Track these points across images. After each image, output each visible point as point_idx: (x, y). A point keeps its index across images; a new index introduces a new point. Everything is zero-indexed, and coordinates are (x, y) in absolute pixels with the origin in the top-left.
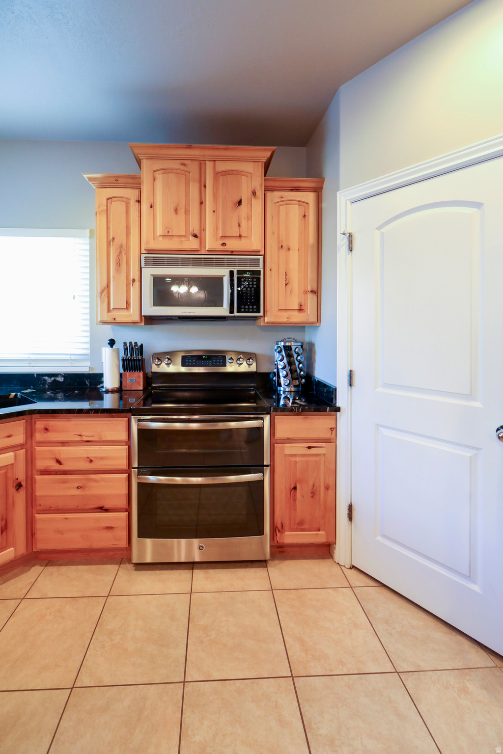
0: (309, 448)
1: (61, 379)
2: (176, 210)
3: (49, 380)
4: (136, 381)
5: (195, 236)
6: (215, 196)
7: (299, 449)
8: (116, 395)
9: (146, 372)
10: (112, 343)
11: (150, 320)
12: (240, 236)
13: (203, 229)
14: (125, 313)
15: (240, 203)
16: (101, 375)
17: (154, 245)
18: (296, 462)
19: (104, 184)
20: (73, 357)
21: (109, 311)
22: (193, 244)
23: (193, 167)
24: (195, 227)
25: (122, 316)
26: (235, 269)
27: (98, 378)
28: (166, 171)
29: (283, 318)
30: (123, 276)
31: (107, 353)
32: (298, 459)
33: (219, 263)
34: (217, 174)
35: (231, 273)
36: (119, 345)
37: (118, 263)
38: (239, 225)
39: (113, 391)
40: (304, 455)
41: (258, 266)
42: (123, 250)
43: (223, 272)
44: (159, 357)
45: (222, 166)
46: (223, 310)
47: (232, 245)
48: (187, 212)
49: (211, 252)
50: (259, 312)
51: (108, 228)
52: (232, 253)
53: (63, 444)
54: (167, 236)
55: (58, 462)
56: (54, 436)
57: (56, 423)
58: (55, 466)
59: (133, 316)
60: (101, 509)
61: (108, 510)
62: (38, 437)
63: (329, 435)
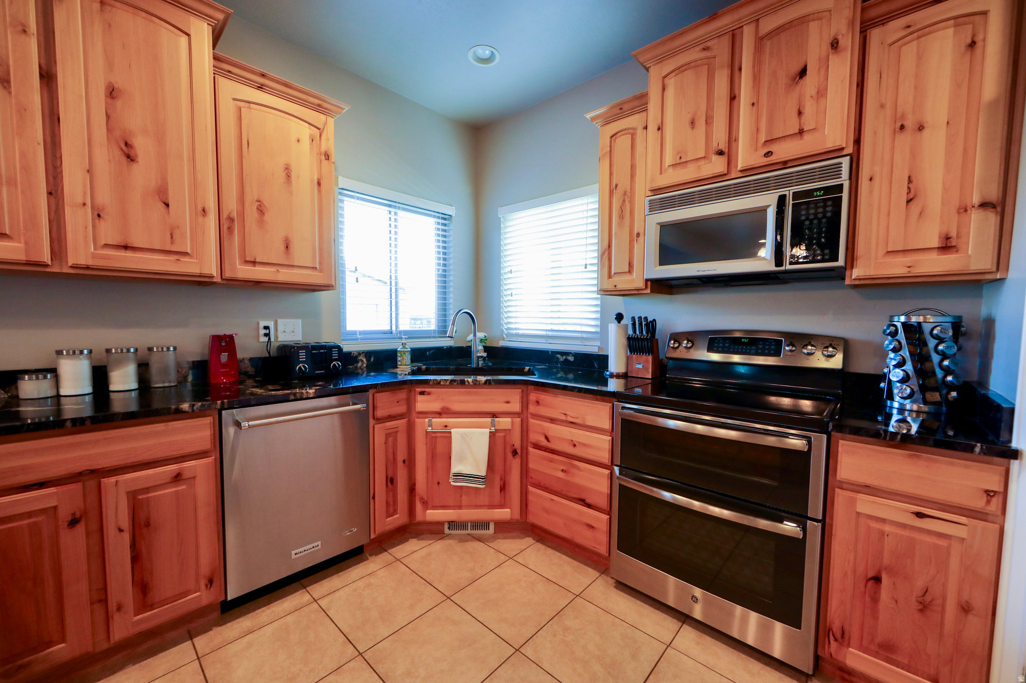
0: (920, 515)
1: (571, 358)
2: (693, 123)
3: (562, 359)
4: (644, 366)
5: (720, 153)
6: (756, 78)
8: (622, 381)
9: (661, 356)
10: (619, 317)
12: (801, 132)
13: (732, 139)
14: (627, 277)
15: (803, 73)
16: (607, 356)
17: (663, 181)
18: (882, 534)
19: (608, 120)
21: (610, 277)
22: (717, 165)
23: (722, 47)
24: (720, 138)
25: (624, 283)
26: (789, 192)
27: (603, 360)
28: (679, 70)
29: (896, 268)
30: (627, 229)
31: (613, 327)
32: (887, 528)
33: (761, 187)
34: (760, 41)
35: (782, 200)
36: (626, 321)
37: (621, 216)
38: (800, 113)
39: (618, 376)
40: (904, 526)
41: (838, 175)
42: (629, 196)
43: (768, 200)
44: (676, 337)
45: (768, 24)
46: (764, 263)
47: (784, 151)
48: (709, 121)
49: (746, 171)
50: (837, 260)
51: (611, 174)
52: (785, 164)
53: (553, 420)
54: (679, 164)
55: (547, 438)
56: (543, 411)
57: (546, 397)
58: (544, 443)
59: (636, 281)
60: (583, 502)
61: (589, 506)
62: (532, 408)
63: (979, 503)
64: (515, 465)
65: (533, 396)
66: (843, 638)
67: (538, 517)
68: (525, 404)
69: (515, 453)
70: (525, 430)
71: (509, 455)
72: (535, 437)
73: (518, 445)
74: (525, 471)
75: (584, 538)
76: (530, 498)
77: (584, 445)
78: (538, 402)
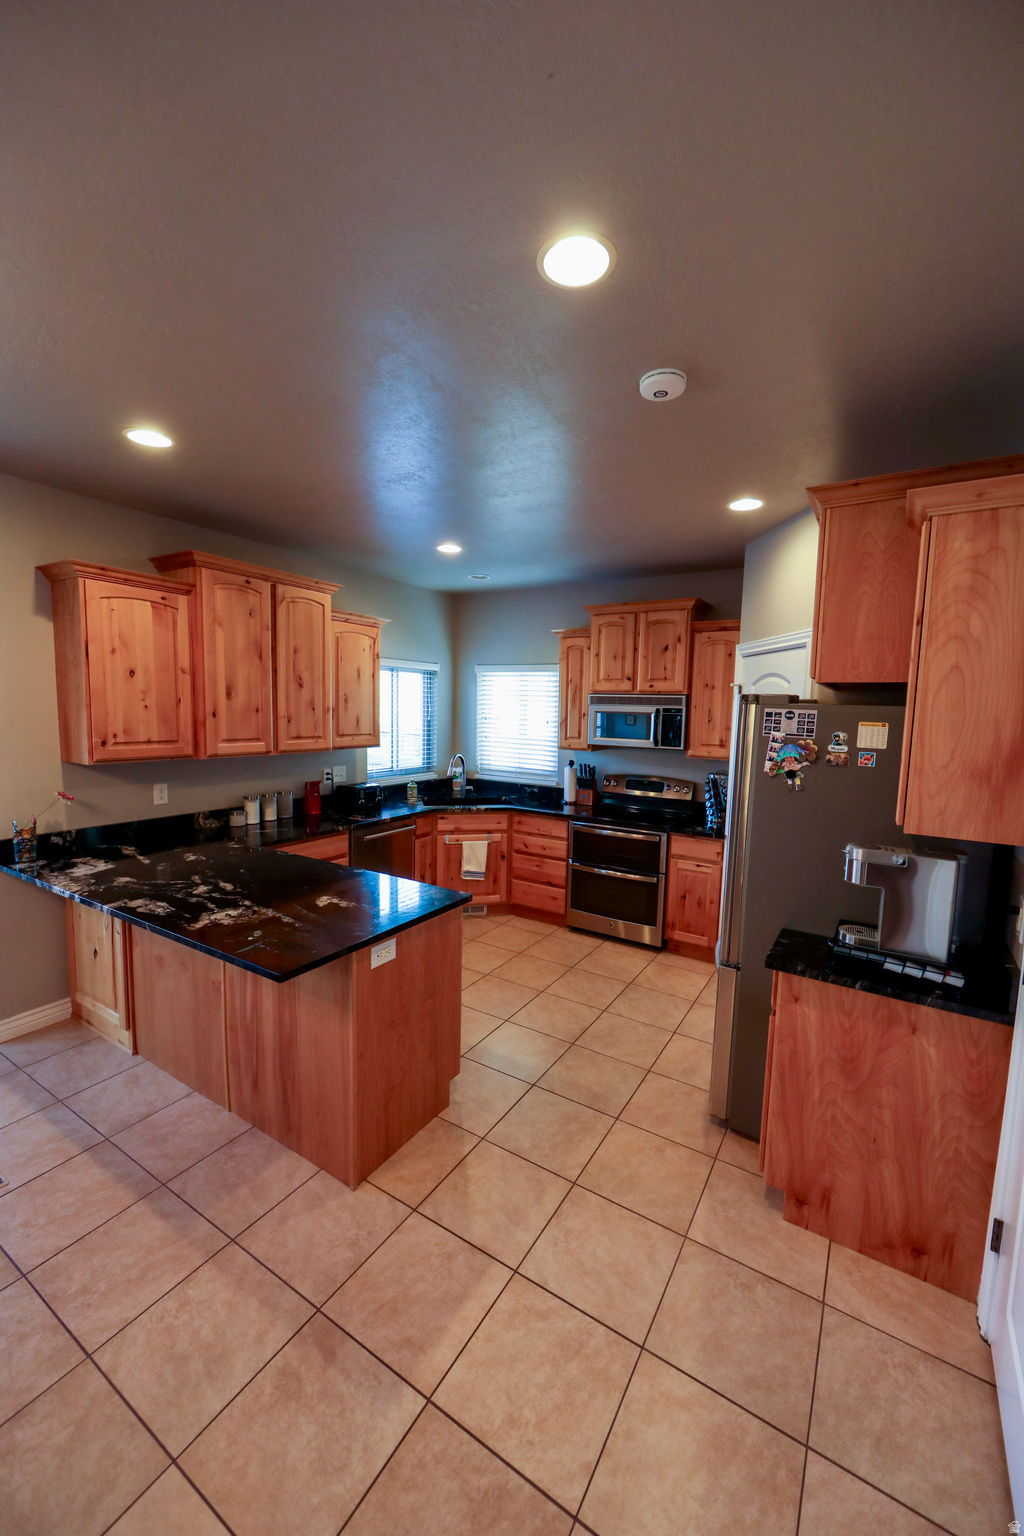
0: (698, 866)
1: (536, 790)
2: (615, 658)
3: (529, 790)
4: (588, 798)
5: (629, 679)
6: (646, 643)
7: (690, 865)
8: (573, 808)
9: (599, 790)
10: (572, 763)
11: (595, 748)
12: (665, 678)
13: (635, 672)
14: (577, 741)
15: (666, 648)
16: (563, 789)
17: (599, 687)
18: (687, 876)
19: (566, 637)
20: (546, 773)
21: (566, 739)
22: (626, 686)
23: (630, 619)
24: (628, 671)
25: (574, 743)
26: (661, 707)
27: (560, 792)
28: (610, 625)
29: (703, 752)
30: (577, 710)
31: (567, 770)
32: (688, 873)
33: (649, 702)
34: (649, 624)
35: (658, 711)
36: (576, 766)
37: (574, 701)
38: (665, 669)
39: (570, 804)
40: (694, 871)
41: (681, 704)
42: (578, 690)
43: (651, 709)
44: (608, 778)
45: (653, 617)
46: (649, 743)
47: (660, 686)
48: (623, 658)
49: (642, 692)
50: (680, 746)
51: (568, 672)
52: (659, 693)
53: (529, 834)
54: (608, 679)
55: (526, 846)
56: (524, 828)
57: (525, 819)
58: (524, 849)
59: (582, 743)
60: (550, 884)
61: (553, 886)
62: (515, 827)
63: (715, 858)
64: (504, 865)
65: (516, 819)
66: (673, 927)
67: (519, 898)
68: (510, 824)
69: (503, 857)
70: (510, 841)
71: (500, 858)
72: (518, 845)
73: (505, 850)
74: (510, 868)
75: (552, 907)
76: (513, 886)
77: (551, 848)
78: (519, 823)
